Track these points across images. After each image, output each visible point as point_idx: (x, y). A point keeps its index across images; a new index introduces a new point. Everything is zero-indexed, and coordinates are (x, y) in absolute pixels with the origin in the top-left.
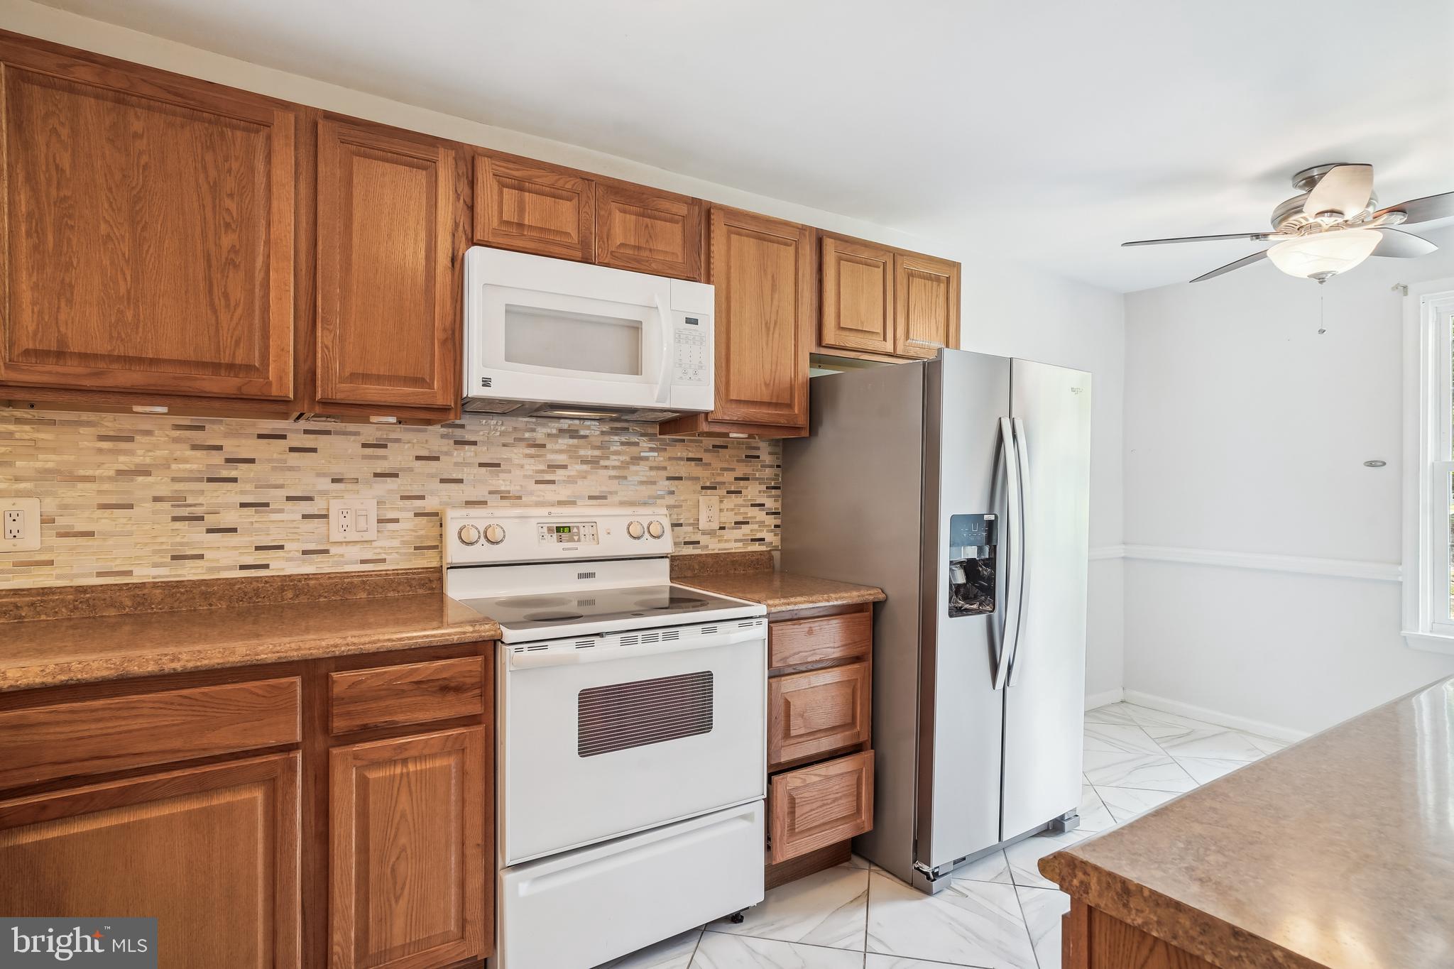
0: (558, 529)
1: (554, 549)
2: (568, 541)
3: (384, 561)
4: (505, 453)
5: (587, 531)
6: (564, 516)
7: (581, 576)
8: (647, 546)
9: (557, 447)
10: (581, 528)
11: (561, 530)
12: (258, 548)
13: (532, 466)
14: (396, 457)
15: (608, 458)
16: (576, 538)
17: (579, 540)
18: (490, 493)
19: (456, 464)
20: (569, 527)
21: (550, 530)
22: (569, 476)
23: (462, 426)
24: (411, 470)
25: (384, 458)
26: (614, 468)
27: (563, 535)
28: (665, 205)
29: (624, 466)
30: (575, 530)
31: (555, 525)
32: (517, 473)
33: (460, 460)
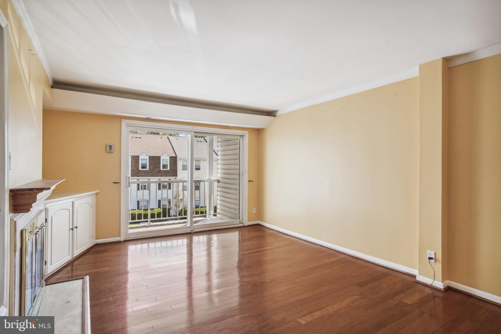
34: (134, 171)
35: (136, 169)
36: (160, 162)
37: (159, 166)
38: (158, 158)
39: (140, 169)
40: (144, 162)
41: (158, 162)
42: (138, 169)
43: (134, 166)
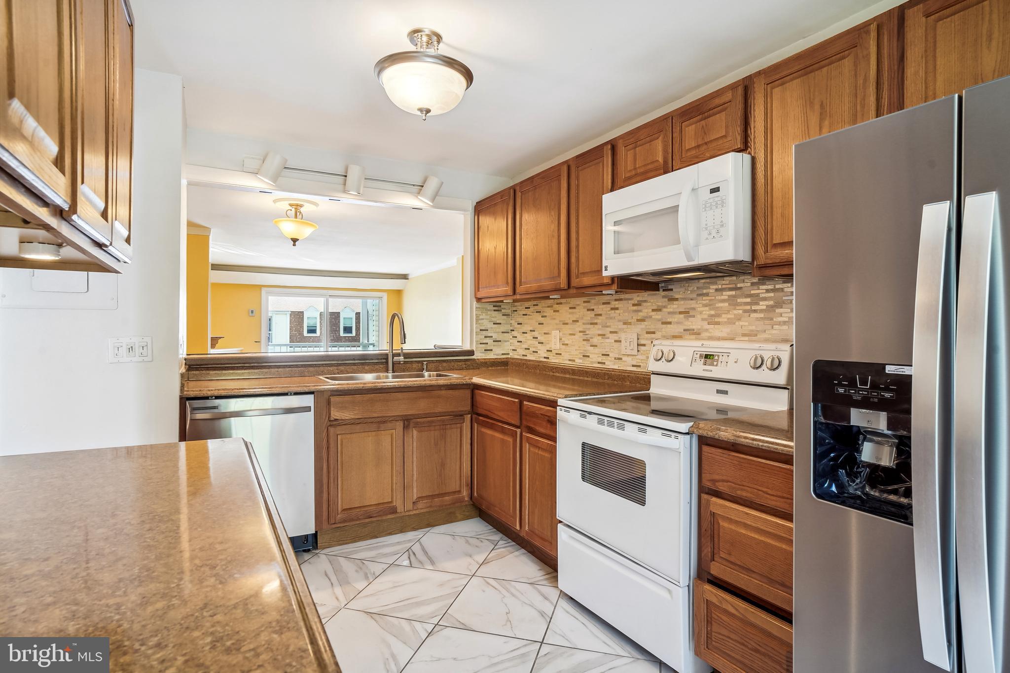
0: (707, 356)
1: (699, 369)
2: (710, 365)
3: (639, 366)
4: (693, 304)
5: (724, 359)
6: (711, 347)
7: (718, 392)
8: (765, 375)
9: (723, 297)
10: (721, 357)
11: (708, 357)
12: (603, 355)
13: (707, 312)
14: (646, 310)
15: (757, 304)
16: (715, 363)
17: (717, 365)
18: (685, 330)
19: (669, 313)
20: (713, 355)
21: (701, 356)
22: (728, 319)
23: (671, 290)
24: (651, 317)
25: (640, 311)
26: (761, 311)
27: (708, 360)
28: (717, 101)
29: (771, 308)
30: (716, 358)
31: (705, 353)
32: (699, 317)
33: (671, 310)
34: (295, 338)
35: (298, 334)
36: (339, 322)
37: (338, 329)
38: (336, 315)
39: (305, 334)
40: (312, 323)
41: (336, 321)
42: (301, 334)
43: (294, 329)
